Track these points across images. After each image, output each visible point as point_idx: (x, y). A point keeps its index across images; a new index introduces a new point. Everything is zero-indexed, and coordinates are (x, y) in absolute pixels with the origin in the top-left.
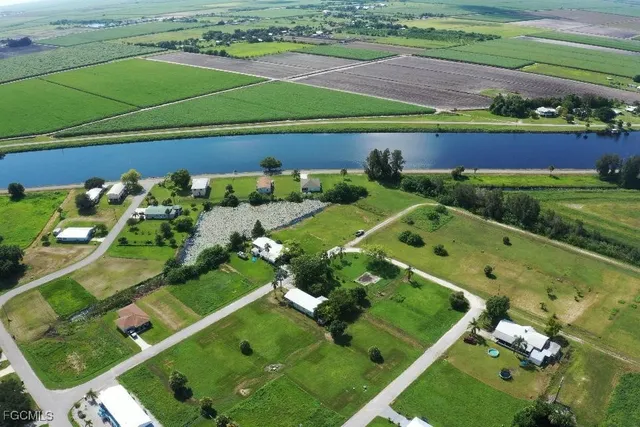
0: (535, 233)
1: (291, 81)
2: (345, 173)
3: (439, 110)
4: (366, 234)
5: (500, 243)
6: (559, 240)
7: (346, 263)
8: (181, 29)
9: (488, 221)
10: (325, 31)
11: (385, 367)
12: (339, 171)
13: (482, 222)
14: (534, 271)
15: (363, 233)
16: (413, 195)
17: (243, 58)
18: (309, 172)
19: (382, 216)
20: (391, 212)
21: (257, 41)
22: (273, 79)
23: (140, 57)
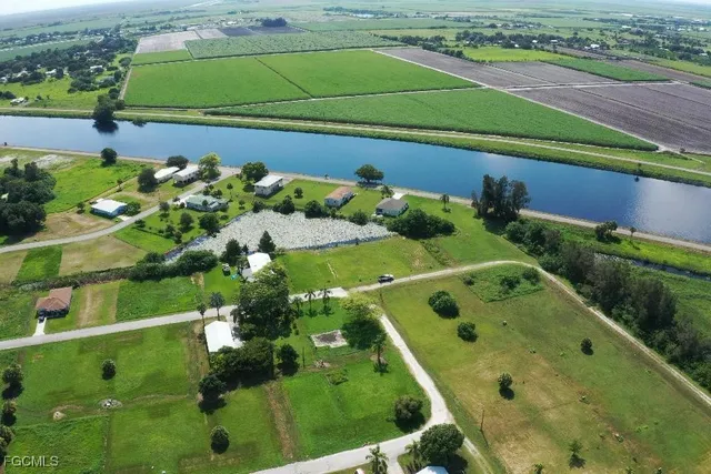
0: (650, 346)
1: (506, 91)
2: (445, 200)
3: (663, 148)
4: (395, 281)
5: (576, 346)
6: (681, 368)
7: (327, 311)
8: (444, 27)
9: (591, 309)
10: (604, 46)
11: (216, 460)
12: (438, 197)
13: (578, 307)
14: (590, 406)
15: (390, 280)
16: (515, 247)
17: (477, 62)
18: (407, 192)
19: (444, 264)
20: (460, 262)
21: (512, 47)
22: (487, 86)
23: (371, 49)
